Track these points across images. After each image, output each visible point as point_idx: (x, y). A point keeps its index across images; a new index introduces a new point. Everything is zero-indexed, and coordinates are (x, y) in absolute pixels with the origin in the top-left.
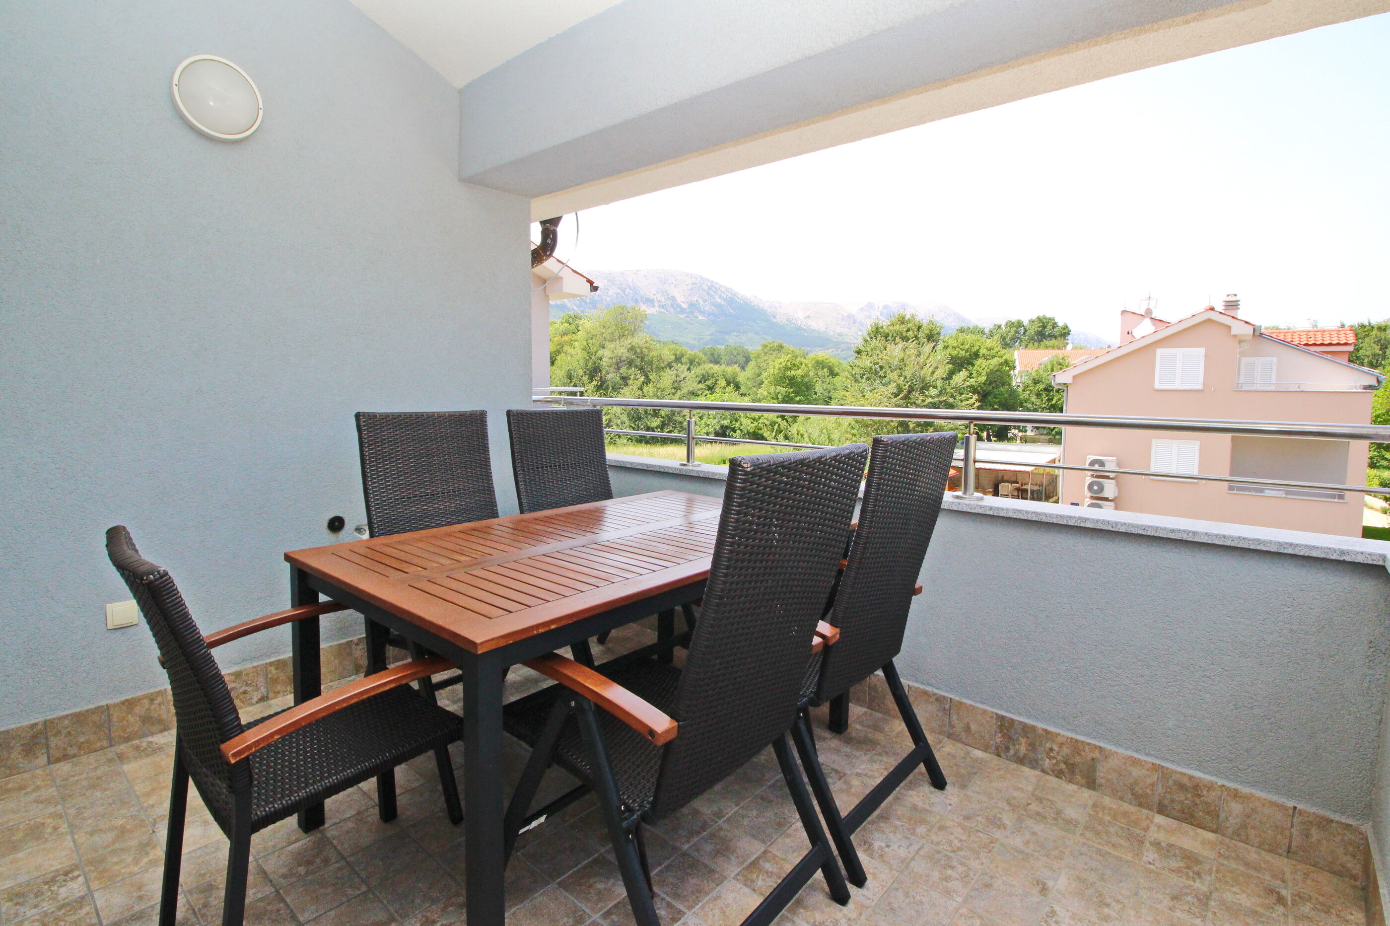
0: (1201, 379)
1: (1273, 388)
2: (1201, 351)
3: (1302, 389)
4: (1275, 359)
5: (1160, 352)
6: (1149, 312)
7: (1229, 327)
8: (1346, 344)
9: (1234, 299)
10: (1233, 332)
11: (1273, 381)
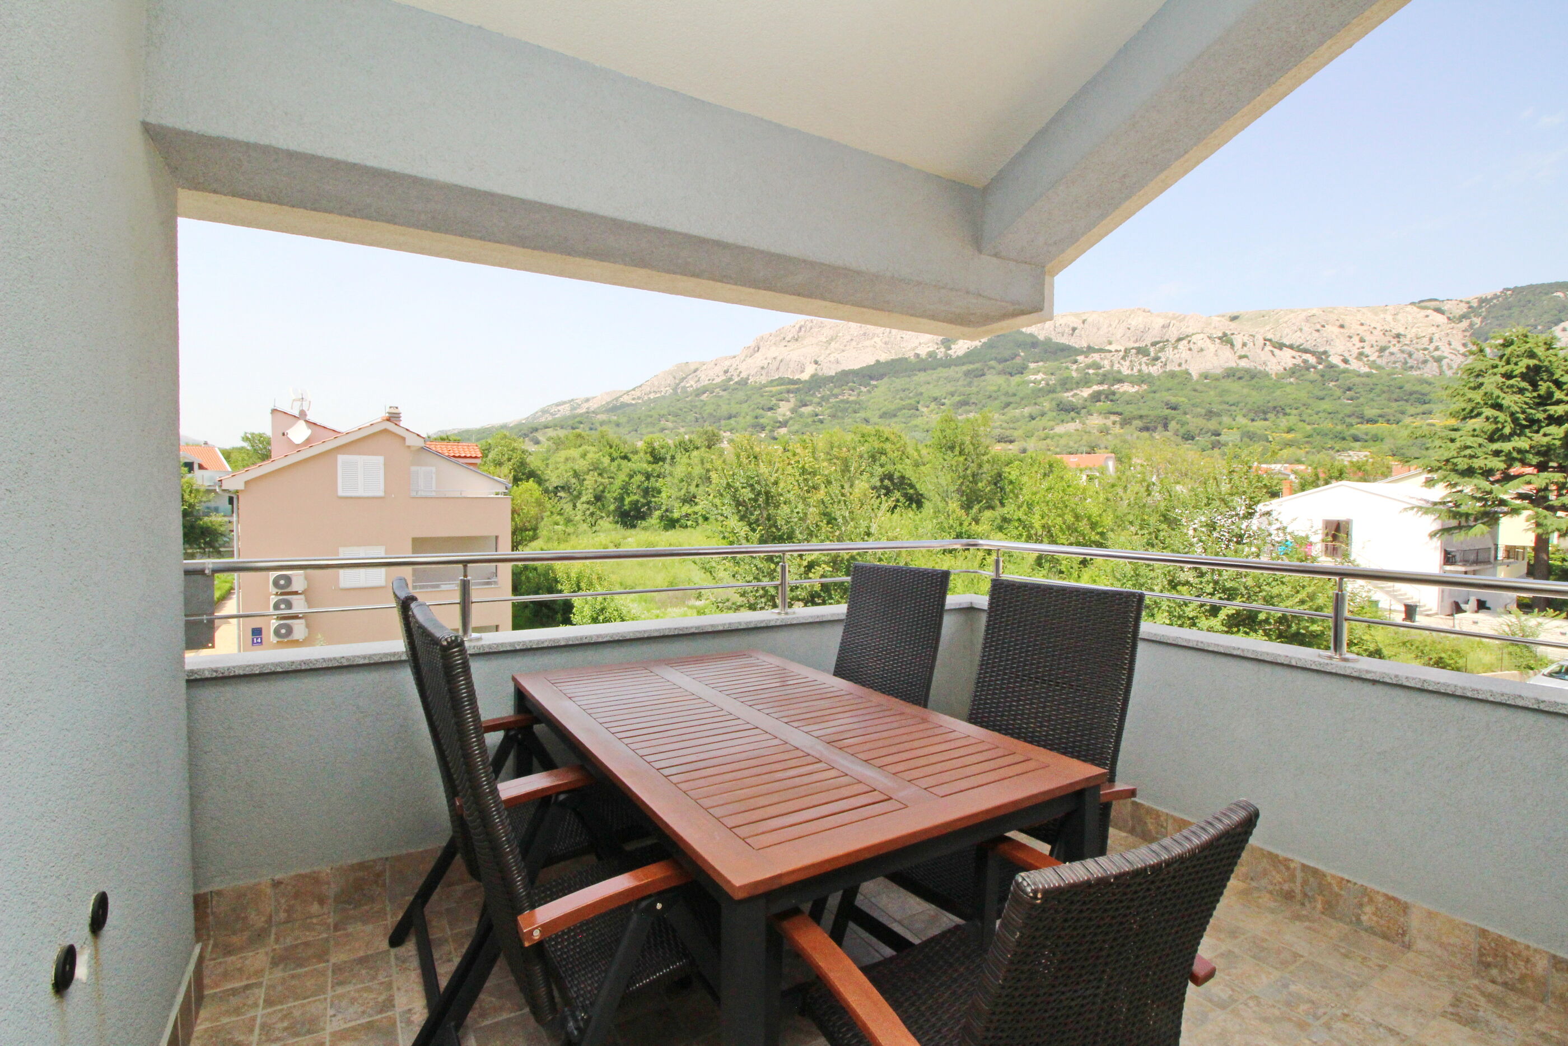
0: (382, 487)
1: (434, 494)
2: (380, 460)
3: (464, 495)
4: (434, 469)
5: (341, 458)
6: (303, 414)
7: (404, 439)
8: (476, 457)
9: (395, 411)
10: (408, 443)
11: (434, 488)
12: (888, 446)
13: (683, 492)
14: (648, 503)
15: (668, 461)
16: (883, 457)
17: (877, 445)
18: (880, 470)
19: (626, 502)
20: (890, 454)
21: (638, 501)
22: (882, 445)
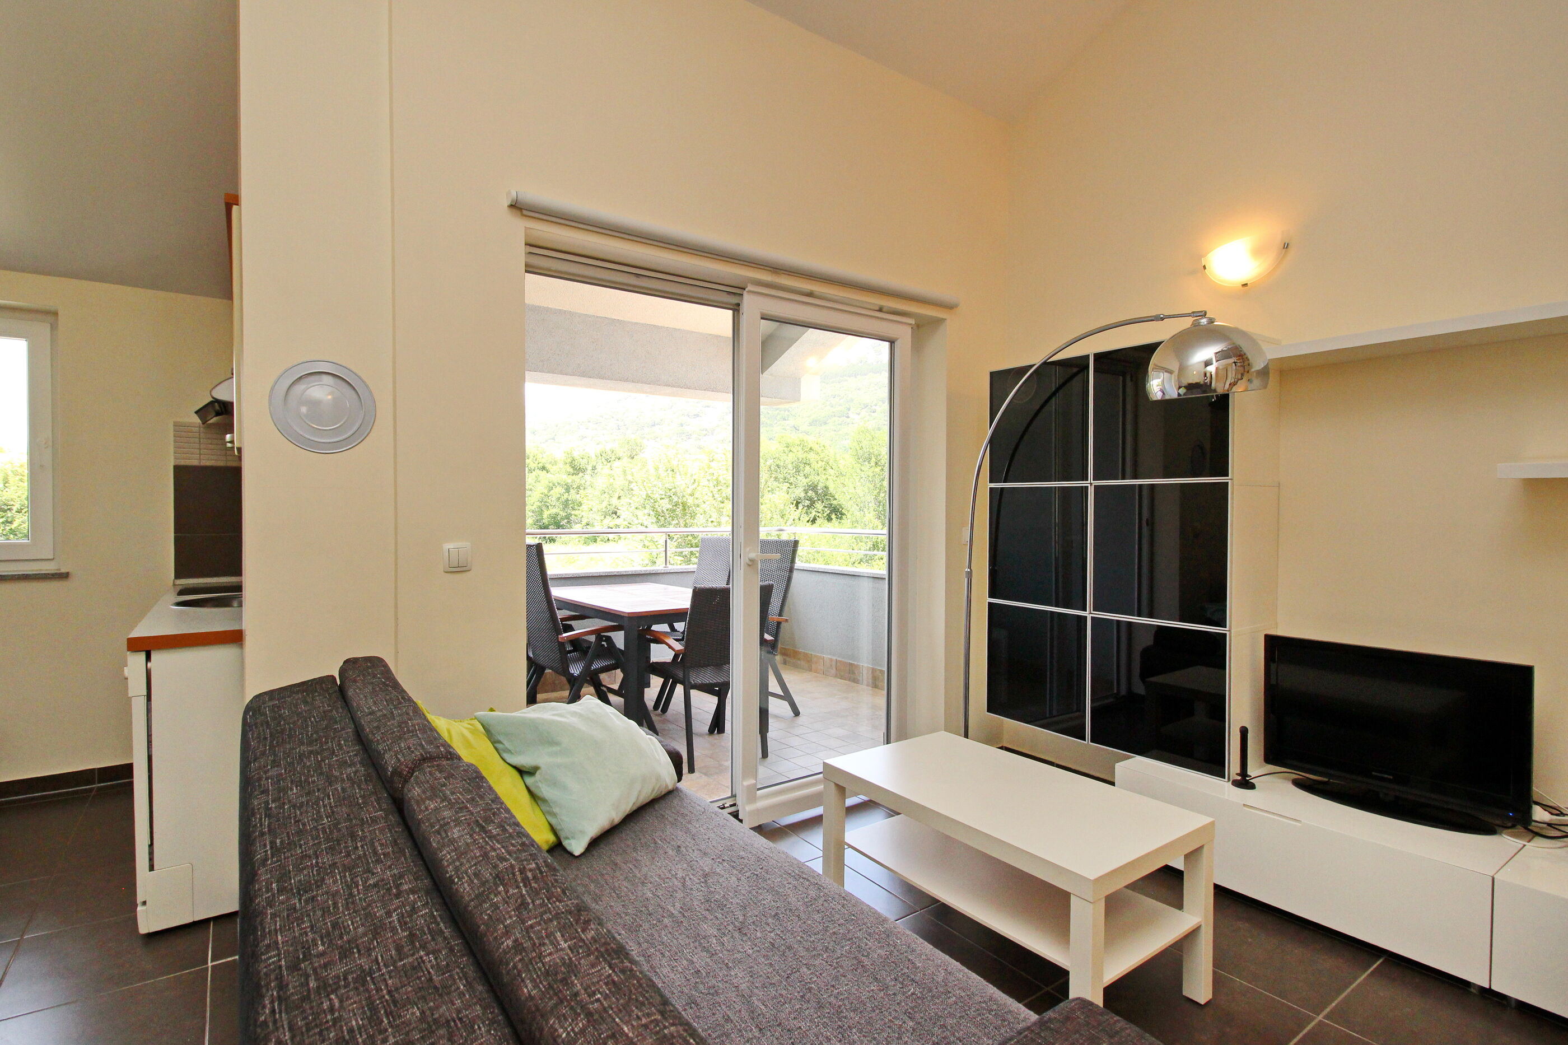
12: (812, 456)
13: (605, 504)
14: (568, 517)
15: (589, 472)
16: (807, 467)
17: (801, 455)
18: (805, 481)
19: (545, 516)
20: (814, 465)
21: (557, 515)
22: (805, 455)
